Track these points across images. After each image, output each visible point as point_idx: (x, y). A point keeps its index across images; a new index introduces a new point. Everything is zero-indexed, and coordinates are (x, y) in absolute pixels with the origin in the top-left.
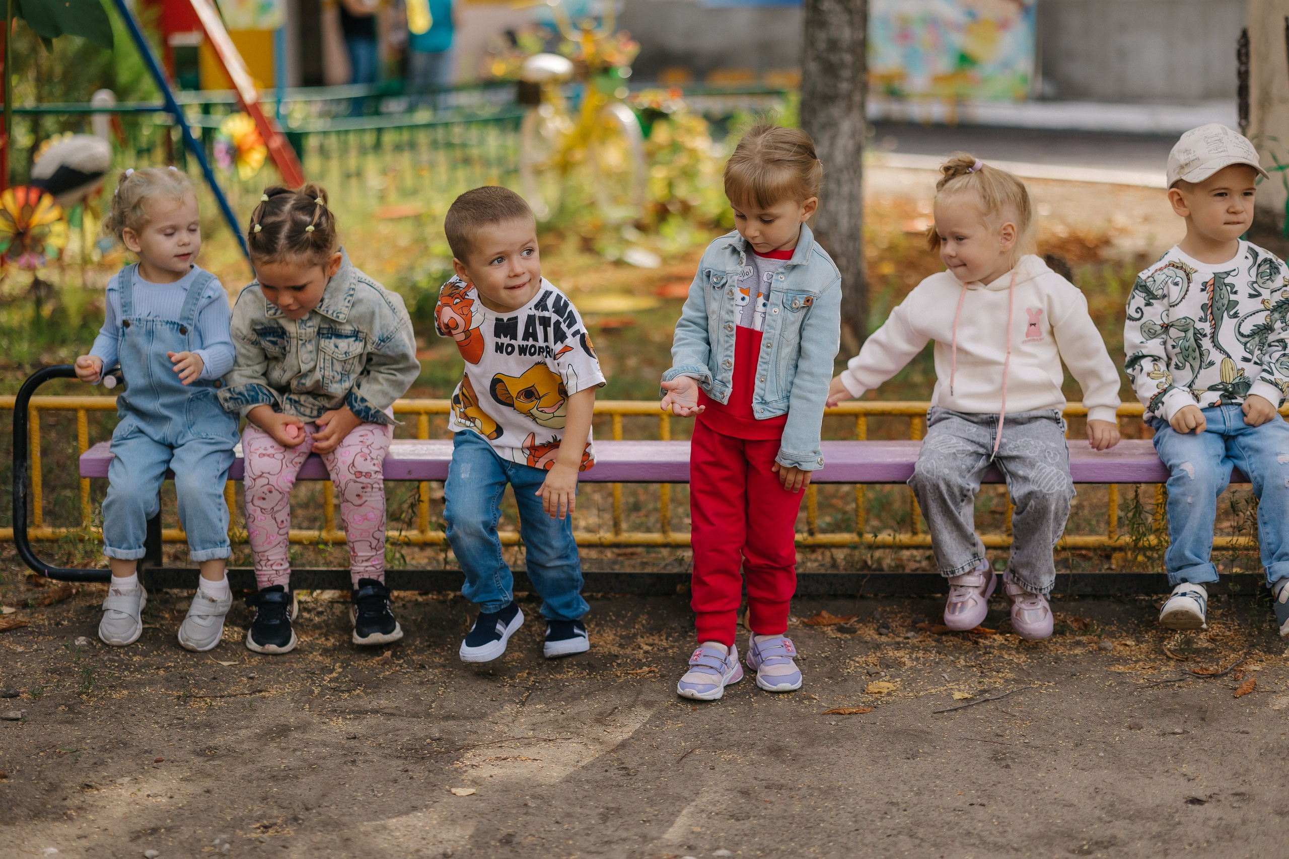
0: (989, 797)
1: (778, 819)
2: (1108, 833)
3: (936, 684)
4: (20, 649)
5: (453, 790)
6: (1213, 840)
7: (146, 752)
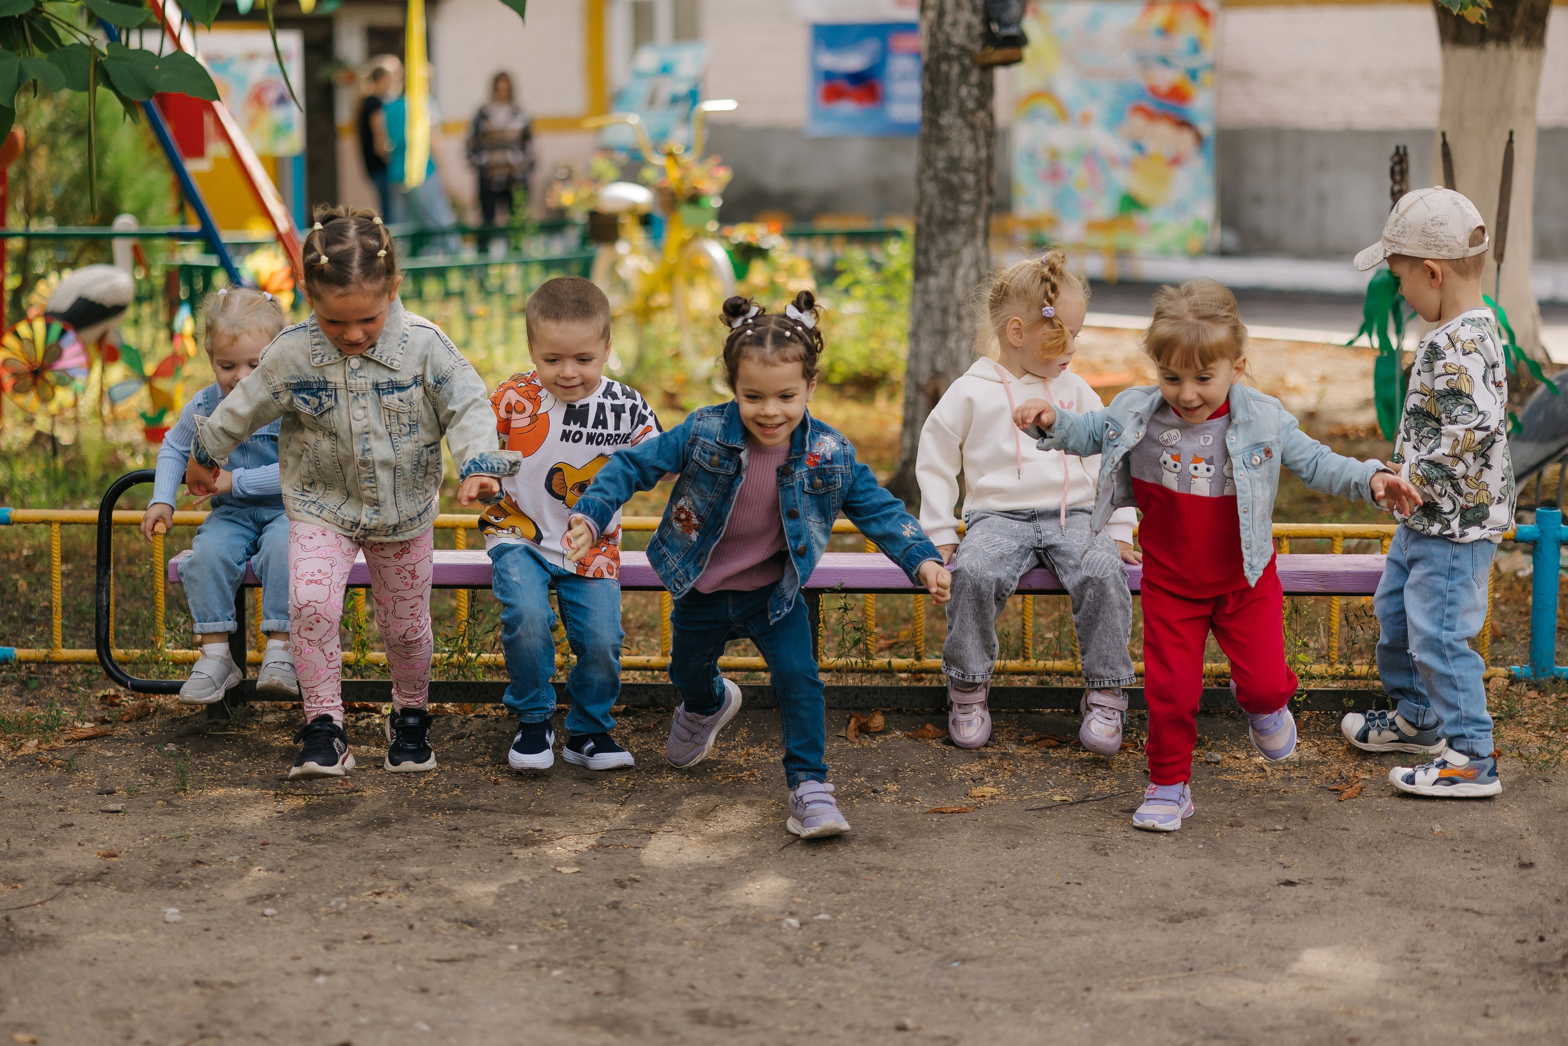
0: (1086, 878)
1: (877, 892)
2: (1199, 906)
3: (1040, 790)
4: (109, 754)
5: (558, 869)
6: (1300, 912)
7: (250, 837)
